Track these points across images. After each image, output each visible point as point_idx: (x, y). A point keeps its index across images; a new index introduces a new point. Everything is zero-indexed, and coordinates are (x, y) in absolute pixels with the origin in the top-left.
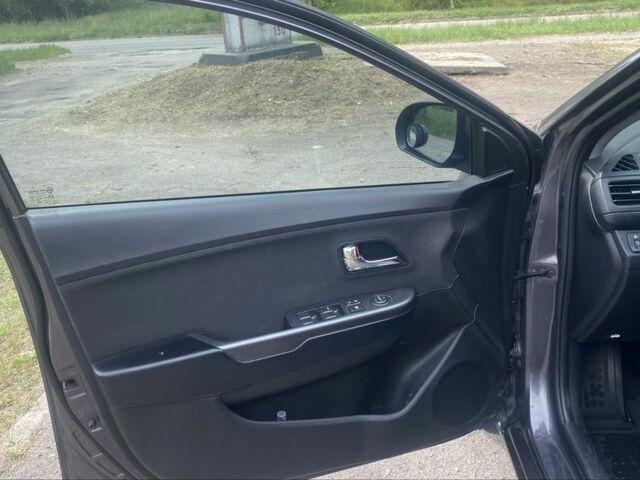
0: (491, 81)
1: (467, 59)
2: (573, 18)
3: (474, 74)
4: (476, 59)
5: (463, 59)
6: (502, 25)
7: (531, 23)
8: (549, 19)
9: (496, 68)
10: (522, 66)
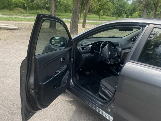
0: (17, 32)
1: (9, 26)
2: (27, 17)
3: (12, 30)
4: (11, 26)
5: (7, 26)
6: (11, 18)
7: (18, 18)
8: (22, 17)
9: (17, 29)
10: (22, 28)
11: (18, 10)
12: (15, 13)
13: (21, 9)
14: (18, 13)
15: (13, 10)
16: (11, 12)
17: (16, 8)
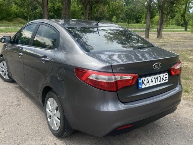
11: (18, 21)
12: (15, 24)
13: (22, 19)
14: (18, 24)
15: (13, 21)
16: (10, 23)
17: (16, 19)
